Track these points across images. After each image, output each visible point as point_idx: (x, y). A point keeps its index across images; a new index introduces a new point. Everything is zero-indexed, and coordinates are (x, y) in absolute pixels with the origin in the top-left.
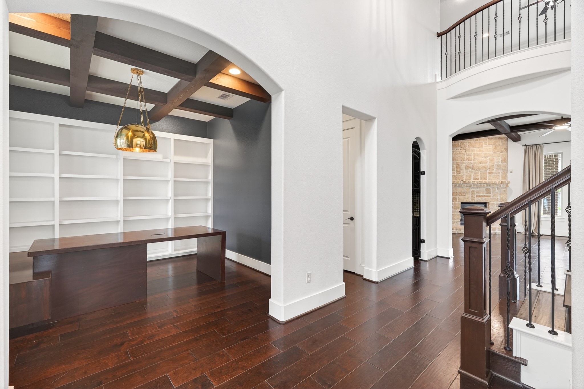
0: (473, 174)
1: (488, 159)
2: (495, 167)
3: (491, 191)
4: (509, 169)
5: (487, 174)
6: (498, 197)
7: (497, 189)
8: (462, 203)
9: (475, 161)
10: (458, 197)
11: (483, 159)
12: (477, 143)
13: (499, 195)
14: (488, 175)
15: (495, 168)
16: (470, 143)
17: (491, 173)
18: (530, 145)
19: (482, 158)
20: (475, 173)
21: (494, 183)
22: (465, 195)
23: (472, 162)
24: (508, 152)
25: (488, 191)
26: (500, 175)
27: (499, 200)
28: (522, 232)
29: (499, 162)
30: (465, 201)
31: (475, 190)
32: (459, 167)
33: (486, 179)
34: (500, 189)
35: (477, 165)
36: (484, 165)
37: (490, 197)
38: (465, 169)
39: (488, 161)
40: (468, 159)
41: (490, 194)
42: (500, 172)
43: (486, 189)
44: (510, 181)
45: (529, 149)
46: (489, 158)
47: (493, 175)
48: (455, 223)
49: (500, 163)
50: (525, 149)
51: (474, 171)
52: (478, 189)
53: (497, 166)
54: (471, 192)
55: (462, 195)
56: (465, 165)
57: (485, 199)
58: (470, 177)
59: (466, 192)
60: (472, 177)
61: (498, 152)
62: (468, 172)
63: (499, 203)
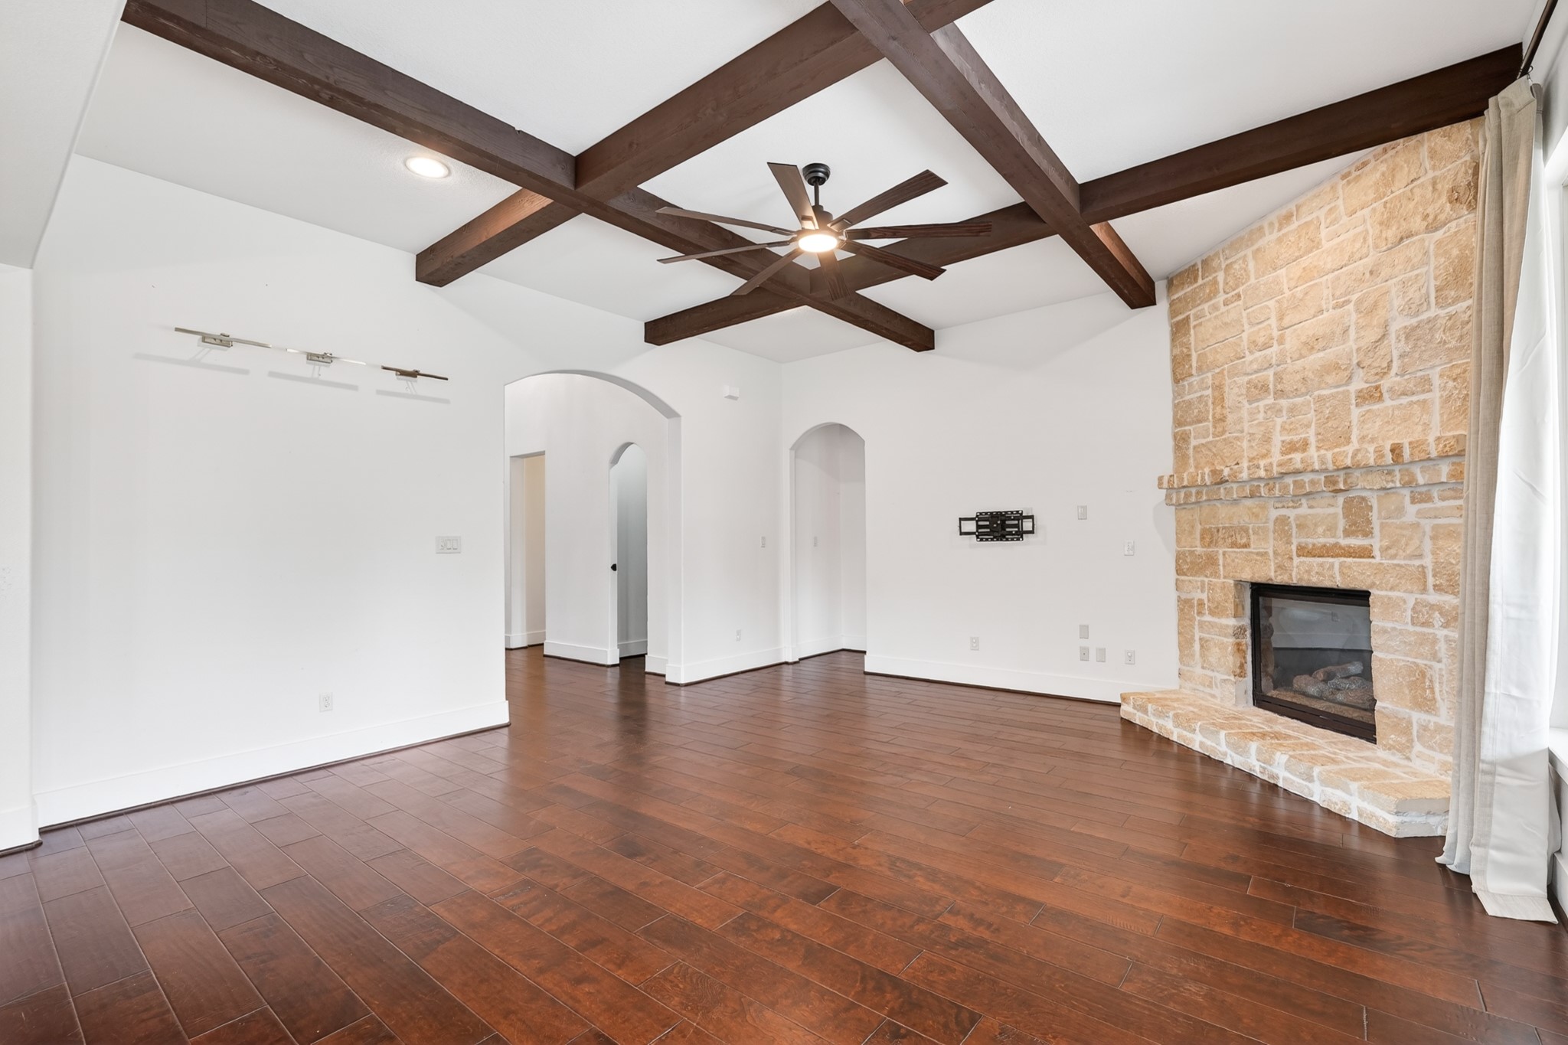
0: (1279, 421)
2: (1396, 348)
3: (1374, 515)
5: (1353, 407)
6: (1420, 556)
7: (1407, 494)
9: (1287, 346)
10: (1224, 554)
11: (1325, 321)
13: (1428, 545)
14: (1356, 413)
15: (1396, 356)
17: (1371, 395)
19: (1321, 312)
20: (1292, 412)
22: (1246, 541)
23: (1274, 352)
25: (1358, 519)
26: (1435, 396)
27: (1431, 581)
30: (1247, 575)
31: (1292, 513)
33: (1346, 442)
34: (1430, 500)
35: (1299, 364)
36: (1332, 352)
37: (1366, 553)
38: (1245, 402)
39: (1353, 319)
40: (1255, 345)
41: (1367, 534)
42: (1435, 375)
43: (1348, 506)
46: (1356, 297)
47: (1388, 402)
49: (1433, 312)
51: (1283, 403)
52: (1304, 510)
53: (1409, 333)
54: (1271, 525)
55: (1234, 545)
56: (1246, 378)
57: (1341, 572)
58: (1267, 439)
59: (1251, 526)
60: (1278, 439)
61: (1412, 236)
62: (1261, 416)
63: (1433, 597)
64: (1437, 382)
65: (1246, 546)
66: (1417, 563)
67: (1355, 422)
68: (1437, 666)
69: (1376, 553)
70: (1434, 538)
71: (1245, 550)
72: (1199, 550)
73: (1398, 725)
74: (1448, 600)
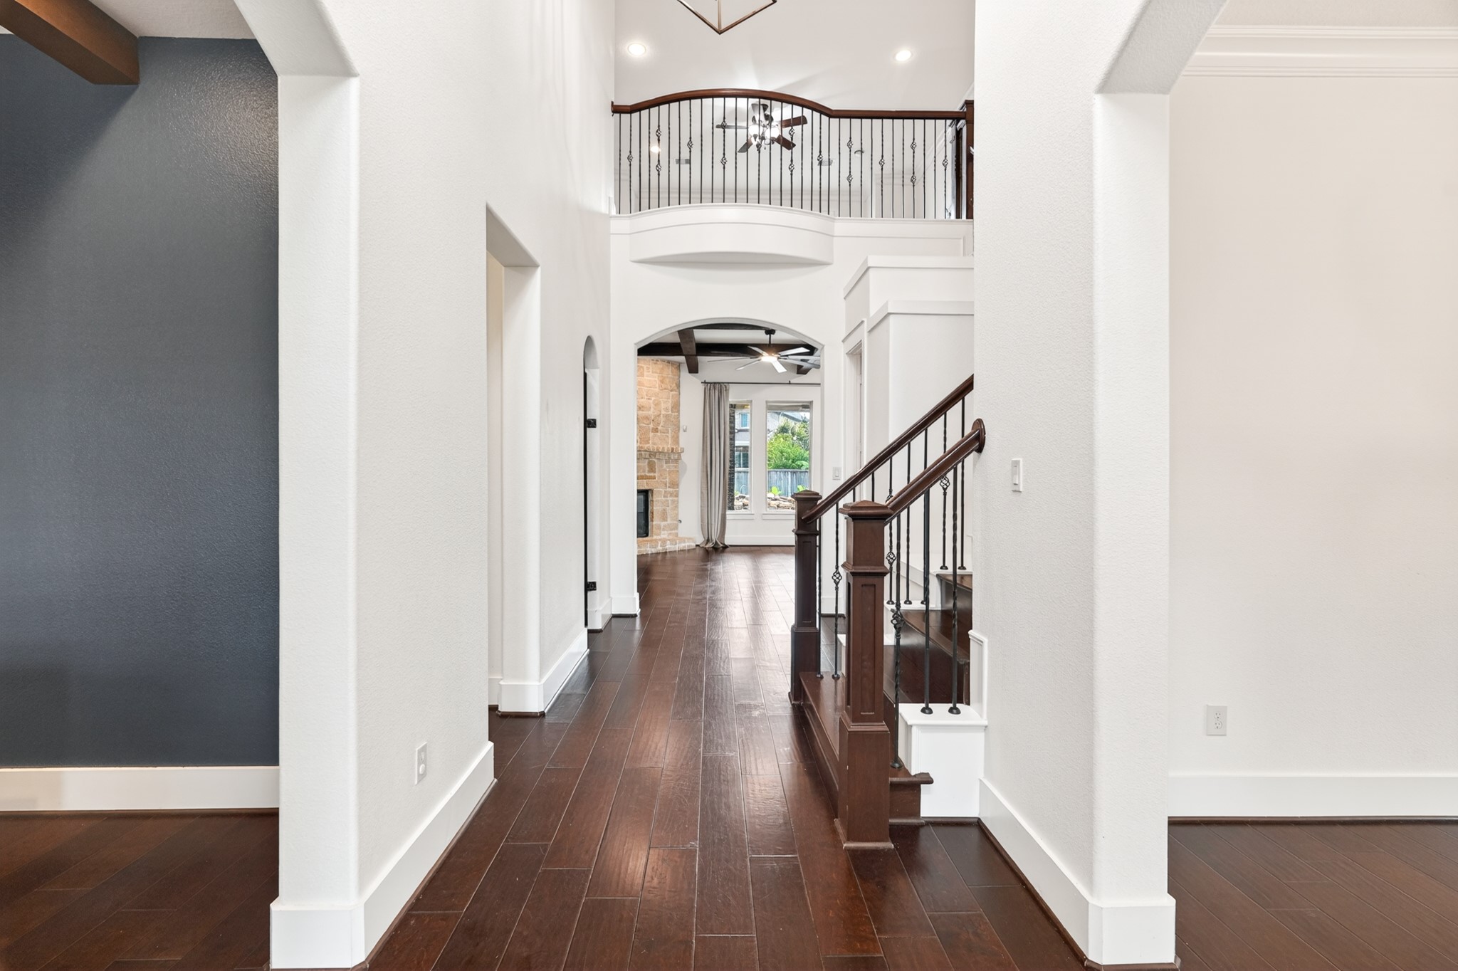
1: (651, 401)
2: (662, 419)
3: (656, 467)
4: (681, 424)
5: (651, 432)
7: (664, 461)
11: (643, 402)
14: (651, 435)
15: (662, 421)
17: (656, 430)
18: (711, 383)
19: (643, 398)
21: (661, 450)
24: (681, 391)
25: (652, 467)
26: (670, 435)
27: (668, 485)
28: (700, 543)
29: (667, 409)
33: (649, 443)
34: (669, 463)
36: (646, 413)
37: (654, 478)
39: (652, 406)
41: (655, 472)
42: (670, 429)
43: (649, 463)
44: (683, 449)
45: (710, 390)
46: (653, 398)
47: (659, 434)
49: (670, 413)
50: (705, 389)
53: (666, 416)
57: (647, 484)
61: (666, 389)
63: (668, 490)
64: (670, 432)
66: (665, 480)
67: (651, 437)
68: (668, 508)
69: (656, 478)
70: (669, 474)
73: (659, 527)
74: (671, 490)
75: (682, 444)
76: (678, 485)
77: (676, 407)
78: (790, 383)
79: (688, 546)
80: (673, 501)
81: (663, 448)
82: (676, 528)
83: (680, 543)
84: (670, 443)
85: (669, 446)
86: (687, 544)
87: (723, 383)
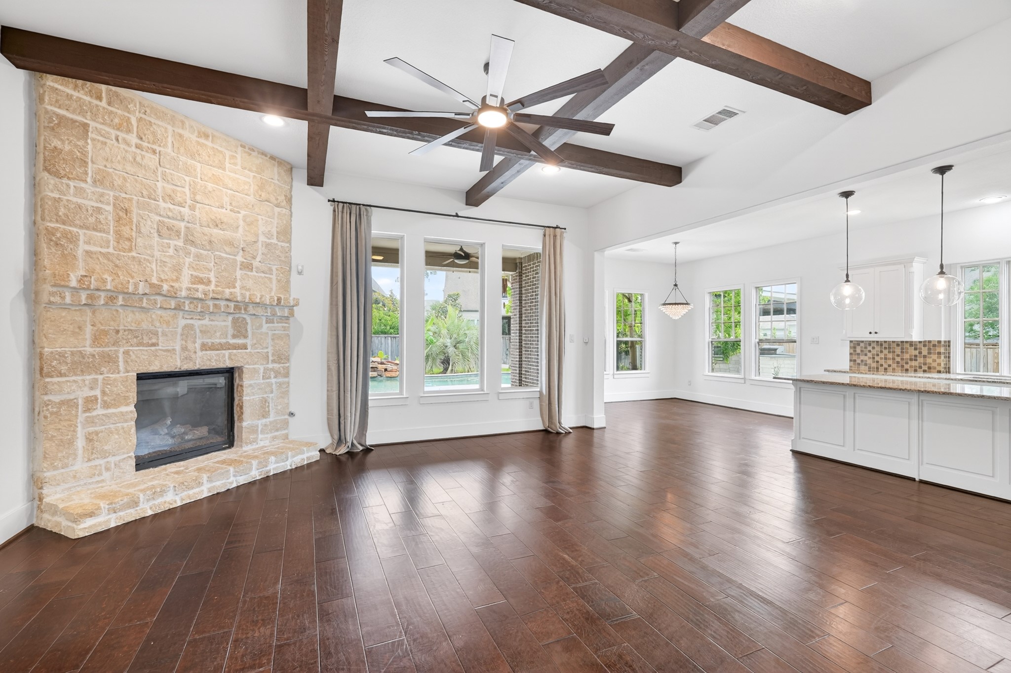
0: (188, 260)
1: (240, 216)
2: (261, 249)
3: (249, 328)
4: (294, 263)
5: (238, 269)
6: (267, 348)
7: (264, 318)
8: (141, 377)
9: (197, 213)
10: (126, 353)
11: (223, 214)
12: (206, 145)
13: (270, 343)
14: (239, 273)
15: (260, 253)
16: (181, 136)
17: (247, 267)
18: (346, 203)
19: (222, 207)
20: (198, 257)
21: (258, 301)
22: (154, 341)
23: (186, 211)
24: (293, 210)
25: (240, 329)
26: (274, 277)
27: (271, 358)
28: (327, 448)
29: (269, 235)
30: (155, 367)
31: (197, 323)
32: (131, 222)
33: (235, 287)
34: (273, 323)
35: (206, 230)
36: (228, 234)
37: (245, 347)
38: (155, 236)
39: (241, 223)
40: (169, 198)
41: (246, 337)
42: (274, 268)
43: (235, 321)
44: (298, 300)
45: (343, 212)
46: (243, 212)
47: (254, 273)
48: (108, 469)
49: (274, 241)
50: (334, 211)
51: (193, 250)
52: (206, 322)
53: (267, 245)
54: (179, 330)
55: (140, 344)
56: (158, 218)
57: (230, 358)
58: (177, 269)
59: (160, 330)
60: (186, 273)
61: (268, 201)
62: (171, 251)
63: (270, 366)
64: (275, 272)
65: (154, 345)
66: (266, 351)
67: (238, 277)
68: (271, 395)
69: (249, 347)
70: (273, 340)
71: (153, 348)
72: (89, 350)
73: (254, 430)
74: (276, 366)
75: (294, 294)
76: (288, 359)
77: (285, 233)
78: (457, 216)
79: (308, 458)
80: (280, 385)
81: (262, 296)
82: (286, 424)
83: (293, 456)
84: (274, 289)
85: (273, 294)
86: (305, 456)
87: (364, 205)
